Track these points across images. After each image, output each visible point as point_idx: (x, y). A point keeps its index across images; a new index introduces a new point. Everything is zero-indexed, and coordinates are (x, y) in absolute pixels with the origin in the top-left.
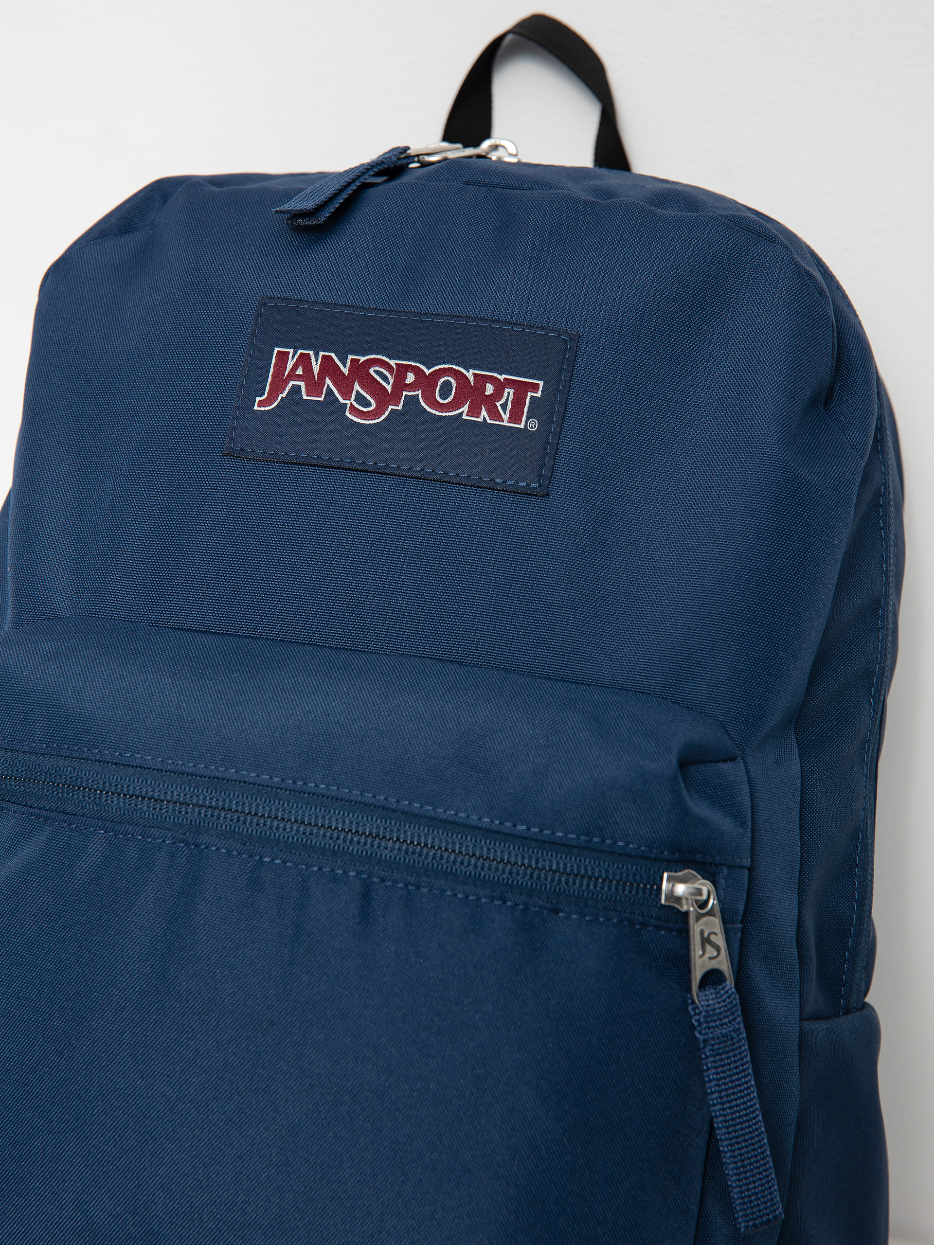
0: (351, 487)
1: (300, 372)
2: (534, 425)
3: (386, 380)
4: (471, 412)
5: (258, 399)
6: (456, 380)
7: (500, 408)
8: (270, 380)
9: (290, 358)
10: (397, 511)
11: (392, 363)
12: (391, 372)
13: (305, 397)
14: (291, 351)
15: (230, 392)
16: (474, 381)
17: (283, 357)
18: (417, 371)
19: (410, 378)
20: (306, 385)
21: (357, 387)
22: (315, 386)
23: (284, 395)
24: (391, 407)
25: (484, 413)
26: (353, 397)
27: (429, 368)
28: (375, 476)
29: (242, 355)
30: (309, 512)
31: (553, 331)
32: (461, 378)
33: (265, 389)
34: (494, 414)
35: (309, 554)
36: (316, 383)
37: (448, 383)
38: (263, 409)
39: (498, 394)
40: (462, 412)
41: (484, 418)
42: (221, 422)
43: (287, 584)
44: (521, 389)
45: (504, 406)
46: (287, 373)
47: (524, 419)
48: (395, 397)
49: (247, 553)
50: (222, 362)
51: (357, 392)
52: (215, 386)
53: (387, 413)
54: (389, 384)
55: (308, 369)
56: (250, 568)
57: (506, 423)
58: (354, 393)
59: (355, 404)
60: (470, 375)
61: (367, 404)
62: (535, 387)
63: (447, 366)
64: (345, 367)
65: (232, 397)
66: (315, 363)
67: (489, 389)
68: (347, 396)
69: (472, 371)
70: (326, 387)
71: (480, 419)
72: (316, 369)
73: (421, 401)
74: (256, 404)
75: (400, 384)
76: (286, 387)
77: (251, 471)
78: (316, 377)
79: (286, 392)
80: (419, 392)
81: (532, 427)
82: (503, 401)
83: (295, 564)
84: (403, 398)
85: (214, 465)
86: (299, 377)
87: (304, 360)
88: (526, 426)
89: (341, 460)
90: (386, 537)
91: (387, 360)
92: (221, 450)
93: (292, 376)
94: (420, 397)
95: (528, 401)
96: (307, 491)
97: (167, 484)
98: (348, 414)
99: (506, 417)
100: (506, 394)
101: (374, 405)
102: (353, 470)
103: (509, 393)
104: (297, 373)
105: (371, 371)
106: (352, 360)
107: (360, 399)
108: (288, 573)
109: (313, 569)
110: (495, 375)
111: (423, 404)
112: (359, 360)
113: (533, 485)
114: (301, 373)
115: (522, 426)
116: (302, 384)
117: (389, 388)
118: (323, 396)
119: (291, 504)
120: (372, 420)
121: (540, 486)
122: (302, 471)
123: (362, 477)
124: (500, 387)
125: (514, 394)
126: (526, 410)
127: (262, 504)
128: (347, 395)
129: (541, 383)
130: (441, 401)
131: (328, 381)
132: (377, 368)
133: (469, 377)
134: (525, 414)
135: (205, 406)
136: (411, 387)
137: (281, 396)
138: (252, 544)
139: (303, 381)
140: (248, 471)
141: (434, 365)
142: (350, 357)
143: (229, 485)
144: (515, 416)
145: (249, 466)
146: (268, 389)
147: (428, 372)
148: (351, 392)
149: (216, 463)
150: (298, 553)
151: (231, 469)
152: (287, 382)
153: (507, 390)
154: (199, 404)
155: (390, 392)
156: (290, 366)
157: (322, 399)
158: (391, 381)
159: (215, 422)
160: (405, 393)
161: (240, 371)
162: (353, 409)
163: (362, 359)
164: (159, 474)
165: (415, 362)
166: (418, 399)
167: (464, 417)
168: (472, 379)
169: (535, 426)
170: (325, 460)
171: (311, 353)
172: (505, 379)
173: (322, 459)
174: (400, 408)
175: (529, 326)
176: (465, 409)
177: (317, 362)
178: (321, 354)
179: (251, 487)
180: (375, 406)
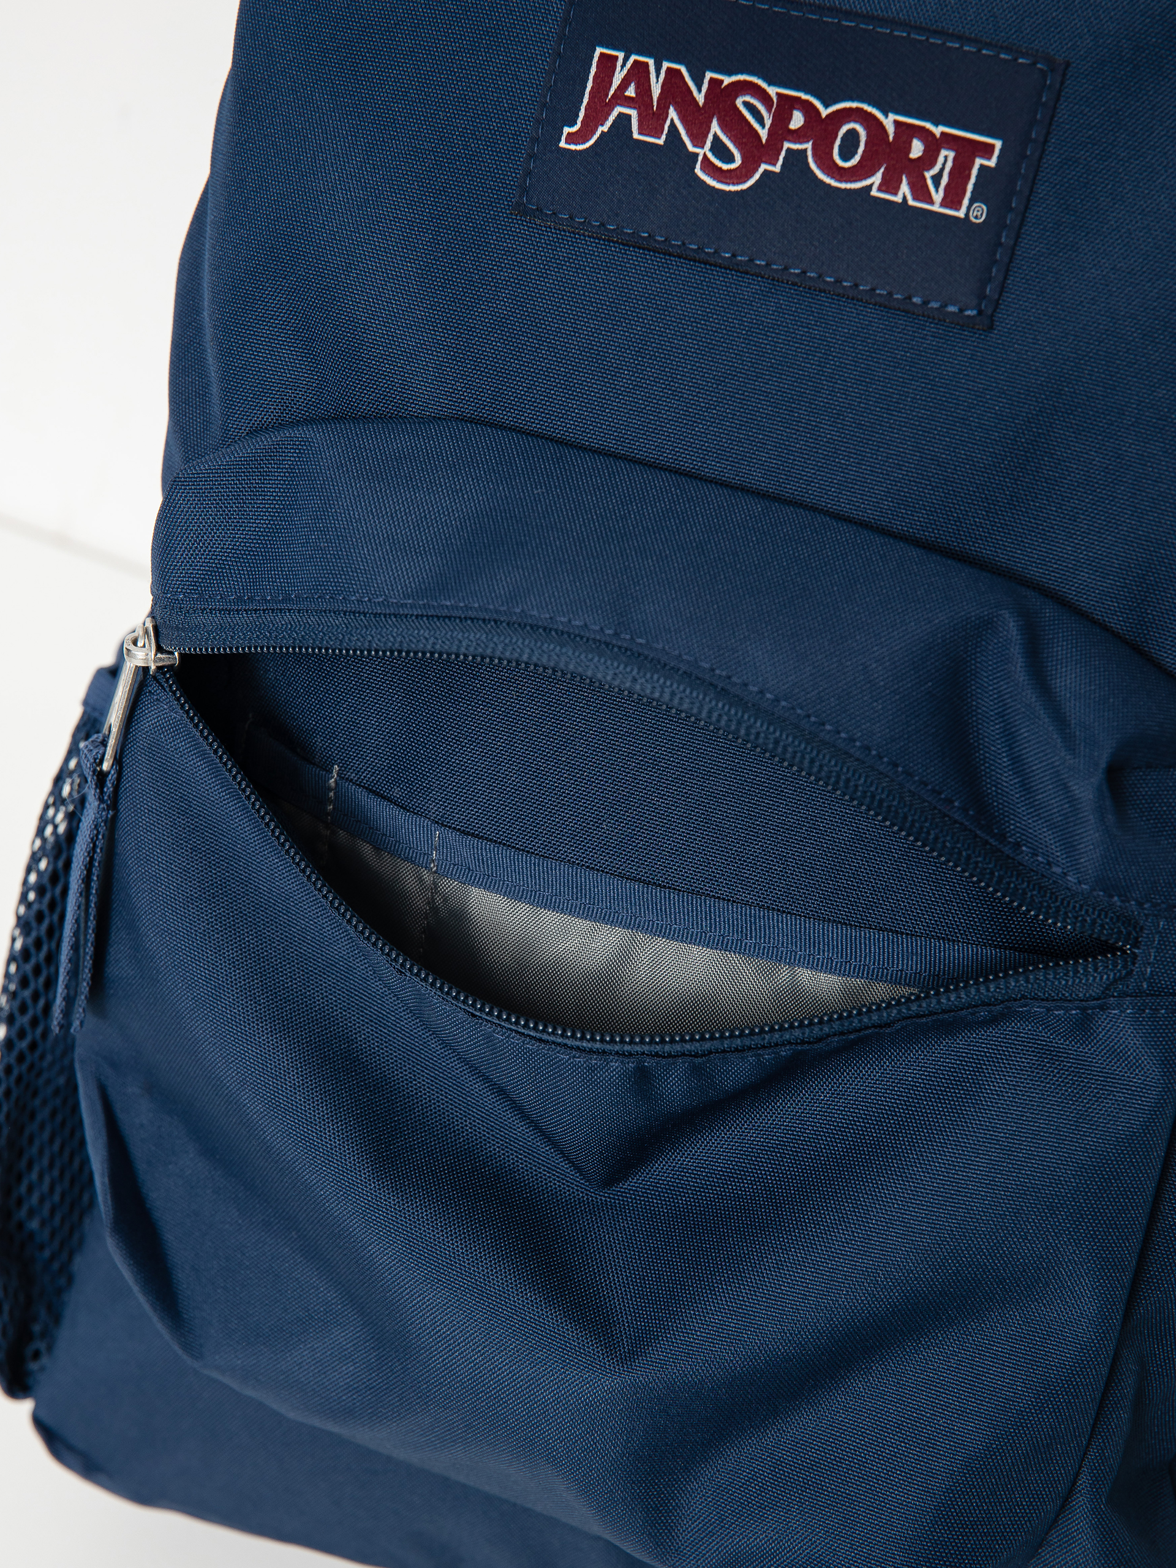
0: (695, 288)
1: (631, 92)
2: (979, 213)
3: (761, 120)
4: (885, 186)
5: (567, 130)
6: (866, 128)
7: (929, 182)
8: (586, 100)
9: (618, 68)
10: (761, 334)
11: (772, 91)
12: (769, 109)
13: (636, 136)
14: (621, 55)
15: (526, 112)
16: (895, 132)
17: (608, 63)
18: (809, 110)
19: (797, 120)
20: (640, 115)
21: (715, 127)
22: (652, 120)
23: (605, 128)
24: (764, 167)
25: (905, 188)
26: (708, 144)
27: (826, 106)
28: (733, 275)
29: (548, 52)
30: (630, 320)
31: (1023, 56)
32: (875, 127)
33: (578, 116)
34: (921, 191)
35: (626, 385)
36: (654, 113)
37: (853, 133)
38: (573, 147)
39: (929, 158)
40: (871, 185)
41: (905, 198)
42: (510, 158)
43: (591, 427)
44: (966, 151)
45: (937, 179)
46: (612, 92)
47: (966, 202)
48: (770, 151)
49: (537, 371)
50: (517, 59)
51: (716, 136)
52: (505, 98)
53: (757, 176)
54: (763, 126)
55: (644, 89)
56: (540, 395)
57: (936, 208)
58: (710, 137)
59: (710, 155)
60: (889, 121)
61: (729, 158)
62: (987, 150)
63: (854, 105)
64: (700, 91)
65: (529, 120)
66: (655, 80)
67: (917, 149)
68: (699, 141)
69: (892, 117)
70: (668, 123)
71: (898, 199)
72: (656, 90)
73: (810, 160)
74: (563, 138)
75: (780, 131)
76: (609, 115)
77: (550, 245)
78: (655, 104)
79: (609, 123)
80: (808, 146)
81: (976, 217)
82: (935, 170)
83: (605, 399)
84: (783, 154)
85: (497, 228)
86: (629, 102)
87: (639, 73)
88: (967, 215)
89: (684, 244)
90: (740, 373)
91: (763, 85)
92: (508, 205)
93: (620, 98)
94: (810, 153)
95: (974, 172)
96: (630, 287)
97: (431, 246)
98: (698, 170)
99: (938, 196)
100: (941, 159)
101: (738, 162)
102: (700, 262)
103: (947, 157)
104: (627, 94)
105: (739, 102)
106: (712, 80)
107: (719, 148)
108: (594, 411)
109: (630, 410)
110: (928, 125)
111: (813, 166)
112: (722, 82)
113: (969, 313)
114: (633, 95)
115: (961, 214)
116: (633, 113)
117: (763, 134)
118: (664, 137)
119: (606, 305)
120: (734, 184)
121: (980, 313)
122: (625, 254)
123: (712, 274)
124: (933, 146)
125: (955, 159)
126: (970, 187)
127: (563, 299)
128: (699, 139)
129: (998, 144)
130: (841, 163)
131: (672, 114)
132: (748, 98)
133: (887, 127)
134: (968, 195)
135: (489, 129)
136: (798, 135)
137: (600, 129)
138: (545, 359)
139: (634, 108)
140: (545, 243)
141: (835, 102)
142: (709, 75)
143: (518, 262)
144: (953, 198)
145: (548, 236)
146: (582, 114)
147: (824, 112)
148: (706, 136)
149: (500, 224)
150: (611, 381)
151: (522, 237)
152: (610, 107)
153: (944, 153)
154: (481, 124)
155: (764, 141)
156: (617, 81)
157: (661, 142)
158: (768, 122)
159: (501, 157)
160: (787, 145)
161: (543, 77)
162: (707, 165)
163: (727, 80)
164: (421, 227)
165: (807, 92)
166: (806, 157)
167: (874, 193)
168: (891, 129)
169: (982, 215)
170: (659, 242)
171: (651, 62)
172: (943, 134)
173: (656, 241)
174: (777, 169)
175: (988, 45)
176: (877, 179)
177: (658, 77)
178: (666, 65)
179: (549, 270)
180: (740, 162)
